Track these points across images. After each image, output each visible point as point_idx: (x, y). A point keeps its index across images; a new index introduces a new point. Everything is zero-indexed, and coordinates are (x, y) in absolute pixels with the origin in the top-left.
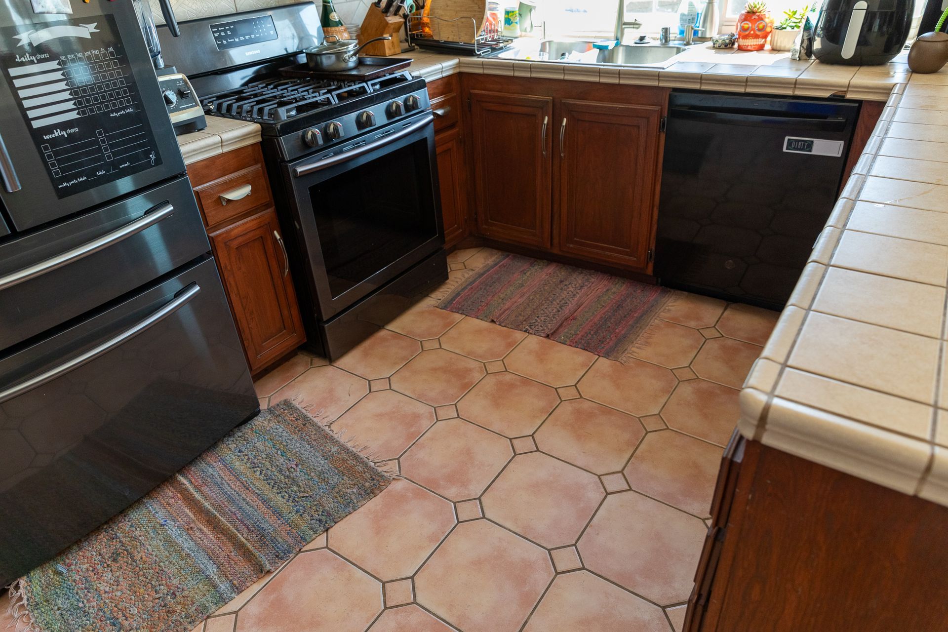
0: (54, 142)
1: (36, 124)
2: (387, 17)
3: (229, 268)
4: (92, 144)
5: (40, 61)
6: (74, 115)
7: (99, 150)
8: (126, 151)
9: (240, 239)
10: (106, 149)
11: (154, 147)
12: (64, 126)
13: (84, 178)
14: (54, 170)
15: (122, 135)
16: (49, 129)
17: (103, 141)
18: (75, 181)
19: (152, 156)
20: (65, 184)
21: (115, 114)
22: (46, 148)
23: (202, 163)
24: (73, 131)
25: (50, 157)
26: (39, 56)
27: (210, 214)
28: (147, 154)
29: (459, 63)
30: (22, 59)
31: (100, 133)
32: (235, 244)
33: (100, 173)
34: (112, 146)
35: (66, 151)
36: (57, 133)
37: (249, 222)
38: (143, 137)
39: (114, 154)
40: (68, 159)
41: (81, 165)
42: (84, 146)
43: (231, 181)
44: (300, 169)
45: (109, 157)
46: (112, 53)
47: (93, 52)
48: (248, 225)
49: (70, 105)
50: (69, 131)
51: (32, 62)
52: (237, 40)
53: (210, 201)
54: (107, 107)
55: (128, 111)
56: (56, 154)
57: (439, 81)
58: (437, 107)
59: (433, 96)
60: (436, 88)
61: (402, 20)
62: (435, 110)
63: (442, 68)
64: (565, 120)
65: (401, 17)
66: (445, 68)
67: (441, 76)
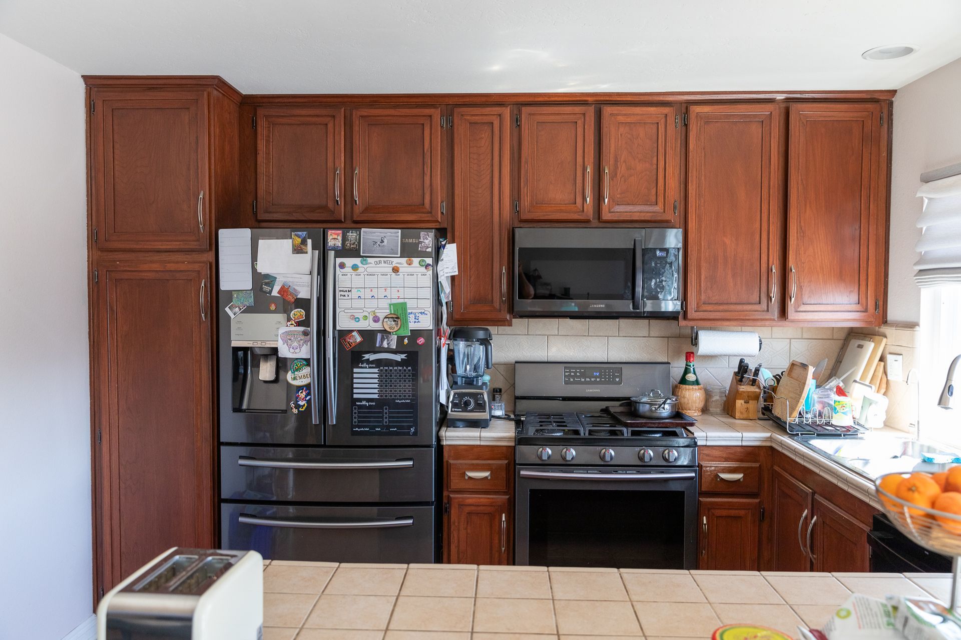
0: (360, 407)
1: (355, 396)
2: (741, 385)
3: (456, 524)
4: (379, 413)
5: (370, 368)
6: (376, 396)
7: (382, 417)
8: (397, 422)
9: (473, 508)
10: (386, 418)
11: (415, 424)
12: (368, 400)
13: (368, 429)
14: (355, 420)
15: (398, 413)
16: (360, 400)
17: (386, 413)
18: (363, 429)
19: (412, 430)
20: (357, 429)
21: (398, 401)
22: (355, 409)
23: (464, 447)
24: (372, 404)
25: (355, 413)
26: (370, 365)
27: (454, 481)
28: (409, 427)
29: (771, 437)
30: (362, 365)
31: (386, 409)
32: (467, 509)
33: (378, 429)
34: (390, 417)
35: (364, 413)
36: (364, 403)
37: (483, 499)
38: (410, 417)
39: (390, 422)
40: (364, 417)
41: (369, 422)
42: (375, 413)
43: (478, 465)
44: (522, 473)
45: (386, 422)
46: (409, 370)
47: (399, 368)
48: (482, 500)
49: (376, 391)
50: (370, 403)
51: (366, 368)
52: (583, 380)
53: (457, 472)
54: (395, 396)
55: (407, 401)
56: (359, 413)
57: (738, 448)
58: (725, 471)
59: (727, 460)
60: (732, 453)
61: (757, 390)
62: (720, 472)
63: (742, 437)
64: (815, 518)
65: (759, 388)
66: (746, 438)
67: (739, 444)
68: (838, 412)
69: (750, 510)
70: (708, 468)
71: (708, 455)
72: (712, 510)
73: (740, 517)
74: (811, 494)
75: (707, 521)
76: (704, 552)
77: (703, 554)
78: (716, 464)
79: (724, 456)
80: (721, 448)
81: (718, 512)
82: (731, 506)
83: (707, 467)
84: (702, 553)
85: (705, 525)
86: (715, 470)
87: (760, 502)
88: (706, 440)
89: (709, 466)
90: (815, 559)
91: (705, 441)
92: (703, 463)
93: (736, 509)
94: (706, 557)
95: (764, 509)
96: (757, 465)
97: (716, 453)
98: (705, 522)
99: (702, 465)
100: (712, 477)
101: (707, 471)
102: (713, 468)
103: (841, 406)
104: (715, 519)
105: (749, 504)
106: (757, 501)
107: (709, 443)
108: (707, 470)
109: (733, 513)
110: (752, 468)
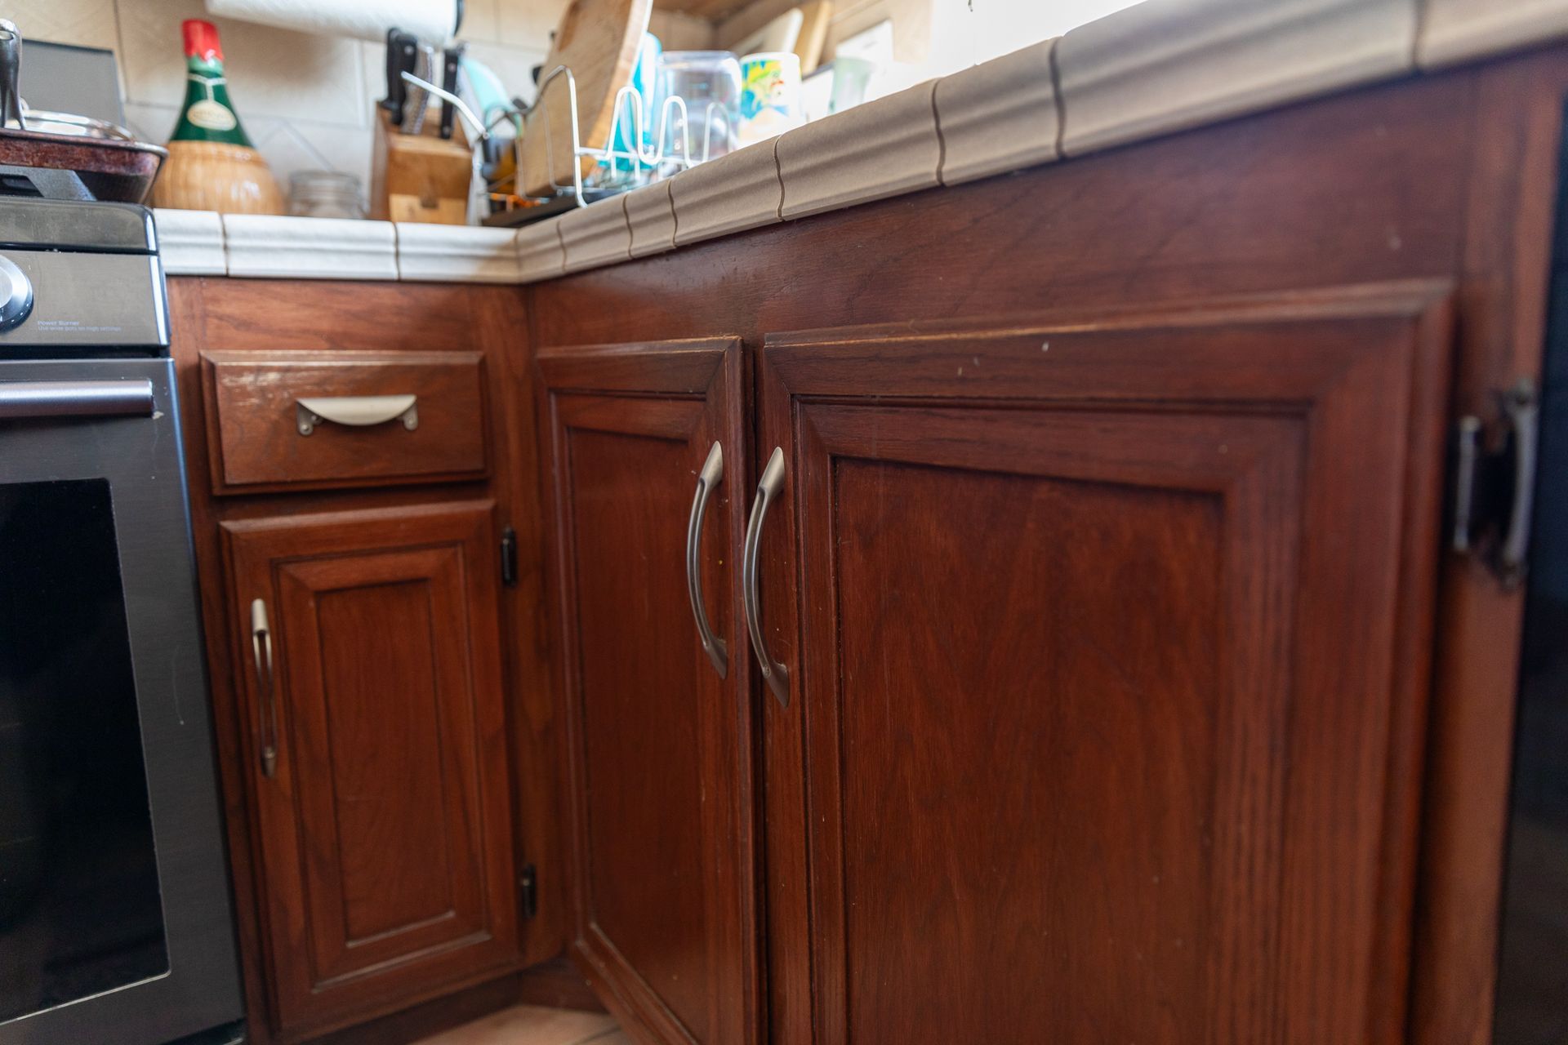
29: (516, 243)
57: (381, 290)
58: (330, 388)
59: (336, 341)
60: (356, 316)
61: (459, 152)
62: (311, 395)
63: (397, 242)
64: (777, 464)
65: (465, 145)
66: (413, 242)
67: (386, 269)
68: (759, 107)
69: (460, 549)
70: (247, 379)
71: (245, 325)
72: (291, 569)
73: (418, 582)
74: (739, 354)
75: (269, 619)
76: (270, 755)
77: (271, 766)
78: (283, 358)
79: (325, 325)
80: (308, 289)
81: (322, 574)
82: (372, 541)
83: (240, 371)
84: (263, 761)
85: (261, 635)
86: (281, 386)
87: (495, 510)
88: (226, 248)
89: (250, 370)
90: (784, 681)
91: (221, 254)
92: (221, 358)
93: (398, 550)
94: (285, 775)
95: (513, 537)
96: (471, 358)
97: (283, 311)
98: (260, 622)
99: (212, 367)
100: (274, 417)
101: (244, 393)
102: (273, 377)
103: (769, 80)
104: (312, 604)
105: (450, 521)
106: (484, 505)
107: (240, 265)
108: (243, 388)
109: (387, 566)
110: (448, 370)
